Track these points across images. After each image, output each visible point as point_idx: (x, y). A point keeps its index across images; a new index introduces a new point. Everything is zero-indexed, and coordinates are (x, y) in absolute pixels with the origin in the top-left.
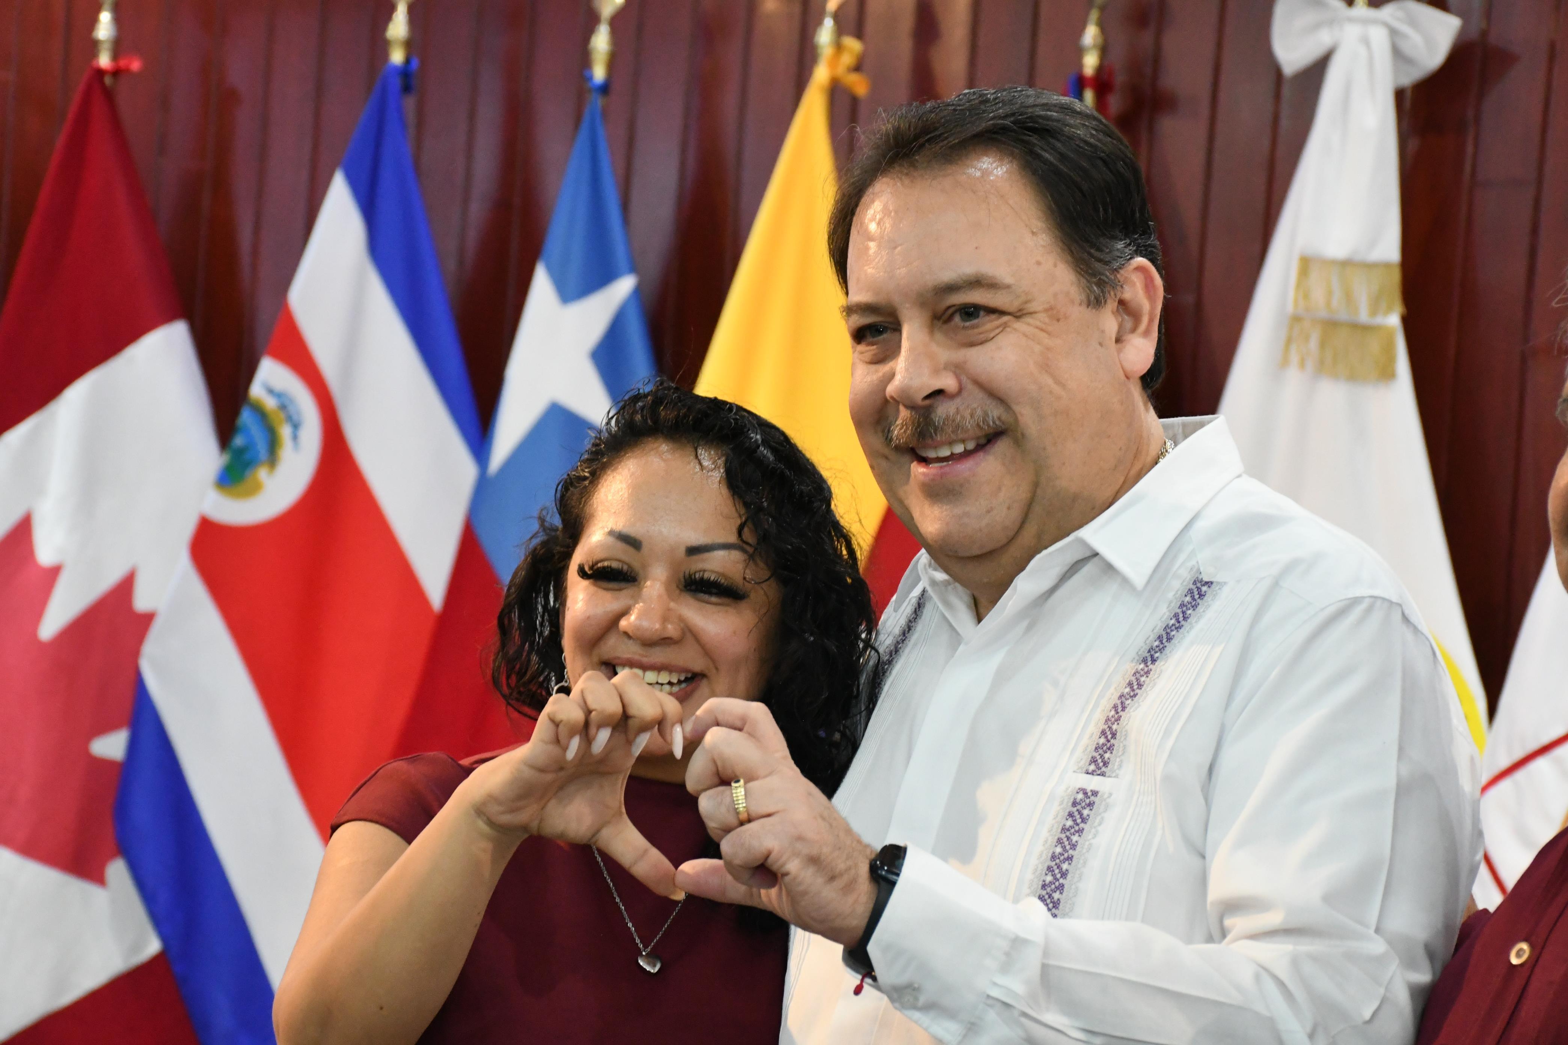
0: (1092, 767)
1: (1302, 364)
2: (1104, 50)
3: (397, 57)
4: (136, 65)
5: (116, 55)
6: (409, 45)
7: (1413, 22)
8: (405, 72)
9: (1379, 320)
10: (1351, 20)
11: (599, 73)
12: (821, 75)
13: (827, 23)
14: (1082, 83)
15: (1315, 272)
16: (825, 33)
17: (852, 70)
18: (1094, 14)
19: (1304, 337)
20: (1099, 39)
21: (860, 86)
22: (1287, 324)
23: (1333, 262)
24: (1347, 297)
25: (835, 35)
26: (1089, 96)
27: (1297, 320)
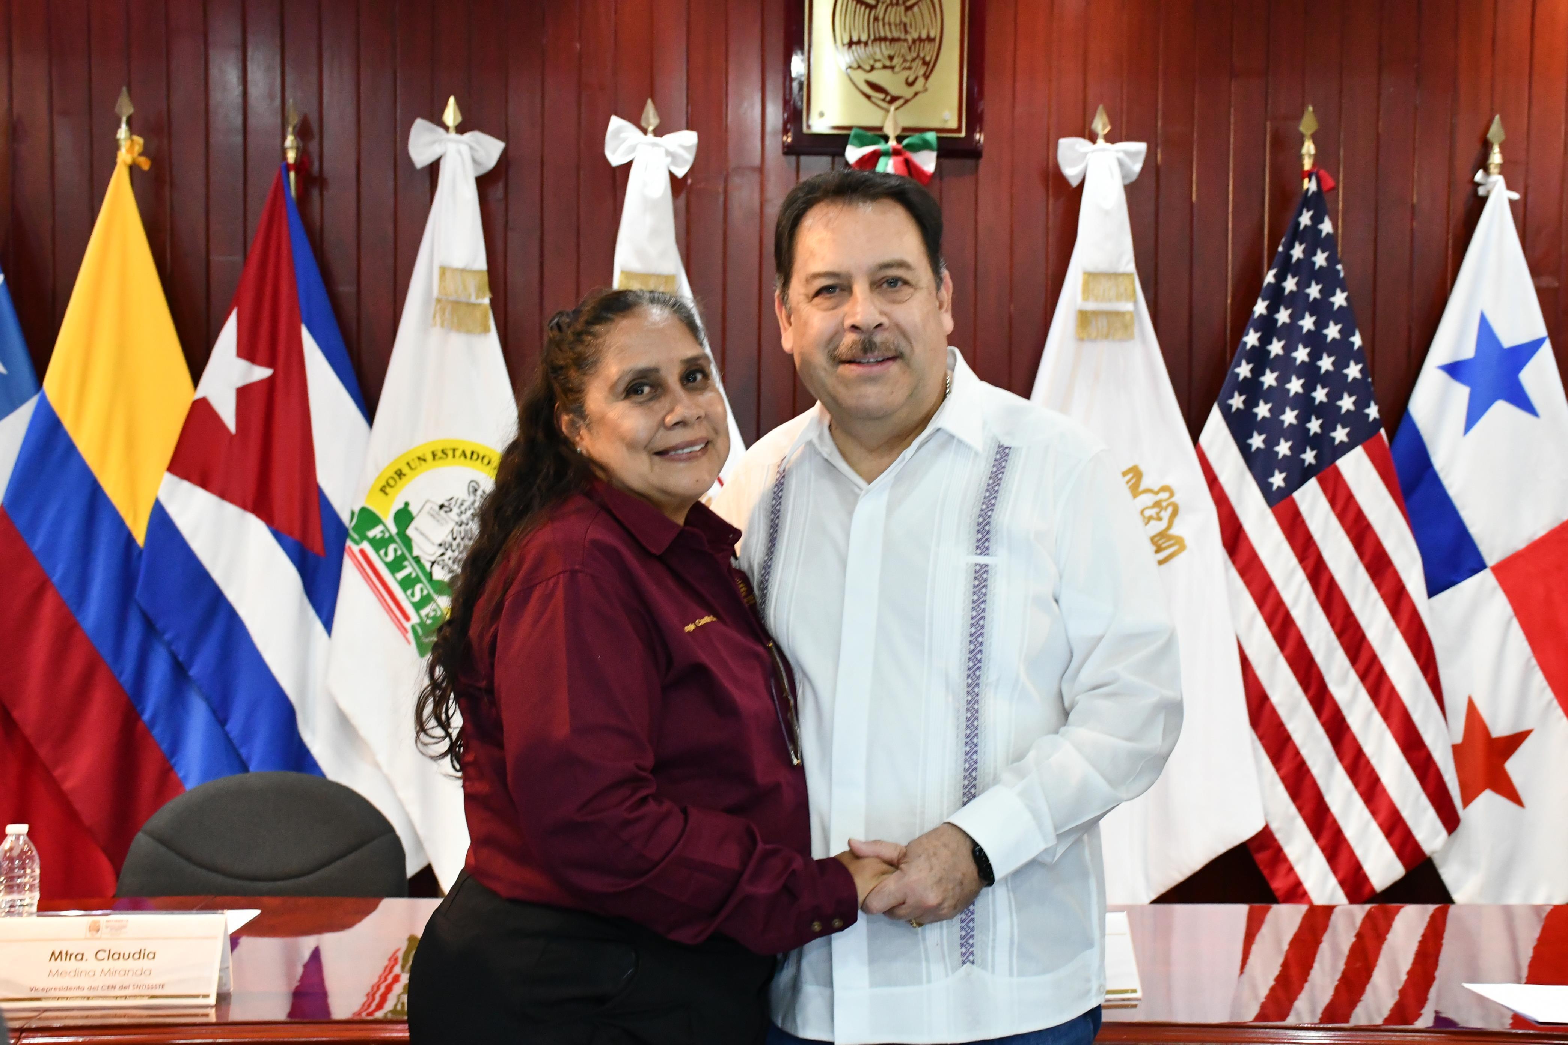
0: (979, 550)
1: (442, 325)
2: (298, 149)
7: (479, 143)
9: (480, 301)
10: (450, 140)
12: (124, 157)
13: (124, 127)
14: (288, 167)
15: (448, 274)
16: (123, 133)
17: (140, 154)
18: (290, 129)
19: (443, 310)
20: (295, 144)
21: (145, 164)
22: (433, 303)
23: (457, 270)
24: (465, 288)
25: (128, 133)
26: (292, 175)
27: (439, 301)
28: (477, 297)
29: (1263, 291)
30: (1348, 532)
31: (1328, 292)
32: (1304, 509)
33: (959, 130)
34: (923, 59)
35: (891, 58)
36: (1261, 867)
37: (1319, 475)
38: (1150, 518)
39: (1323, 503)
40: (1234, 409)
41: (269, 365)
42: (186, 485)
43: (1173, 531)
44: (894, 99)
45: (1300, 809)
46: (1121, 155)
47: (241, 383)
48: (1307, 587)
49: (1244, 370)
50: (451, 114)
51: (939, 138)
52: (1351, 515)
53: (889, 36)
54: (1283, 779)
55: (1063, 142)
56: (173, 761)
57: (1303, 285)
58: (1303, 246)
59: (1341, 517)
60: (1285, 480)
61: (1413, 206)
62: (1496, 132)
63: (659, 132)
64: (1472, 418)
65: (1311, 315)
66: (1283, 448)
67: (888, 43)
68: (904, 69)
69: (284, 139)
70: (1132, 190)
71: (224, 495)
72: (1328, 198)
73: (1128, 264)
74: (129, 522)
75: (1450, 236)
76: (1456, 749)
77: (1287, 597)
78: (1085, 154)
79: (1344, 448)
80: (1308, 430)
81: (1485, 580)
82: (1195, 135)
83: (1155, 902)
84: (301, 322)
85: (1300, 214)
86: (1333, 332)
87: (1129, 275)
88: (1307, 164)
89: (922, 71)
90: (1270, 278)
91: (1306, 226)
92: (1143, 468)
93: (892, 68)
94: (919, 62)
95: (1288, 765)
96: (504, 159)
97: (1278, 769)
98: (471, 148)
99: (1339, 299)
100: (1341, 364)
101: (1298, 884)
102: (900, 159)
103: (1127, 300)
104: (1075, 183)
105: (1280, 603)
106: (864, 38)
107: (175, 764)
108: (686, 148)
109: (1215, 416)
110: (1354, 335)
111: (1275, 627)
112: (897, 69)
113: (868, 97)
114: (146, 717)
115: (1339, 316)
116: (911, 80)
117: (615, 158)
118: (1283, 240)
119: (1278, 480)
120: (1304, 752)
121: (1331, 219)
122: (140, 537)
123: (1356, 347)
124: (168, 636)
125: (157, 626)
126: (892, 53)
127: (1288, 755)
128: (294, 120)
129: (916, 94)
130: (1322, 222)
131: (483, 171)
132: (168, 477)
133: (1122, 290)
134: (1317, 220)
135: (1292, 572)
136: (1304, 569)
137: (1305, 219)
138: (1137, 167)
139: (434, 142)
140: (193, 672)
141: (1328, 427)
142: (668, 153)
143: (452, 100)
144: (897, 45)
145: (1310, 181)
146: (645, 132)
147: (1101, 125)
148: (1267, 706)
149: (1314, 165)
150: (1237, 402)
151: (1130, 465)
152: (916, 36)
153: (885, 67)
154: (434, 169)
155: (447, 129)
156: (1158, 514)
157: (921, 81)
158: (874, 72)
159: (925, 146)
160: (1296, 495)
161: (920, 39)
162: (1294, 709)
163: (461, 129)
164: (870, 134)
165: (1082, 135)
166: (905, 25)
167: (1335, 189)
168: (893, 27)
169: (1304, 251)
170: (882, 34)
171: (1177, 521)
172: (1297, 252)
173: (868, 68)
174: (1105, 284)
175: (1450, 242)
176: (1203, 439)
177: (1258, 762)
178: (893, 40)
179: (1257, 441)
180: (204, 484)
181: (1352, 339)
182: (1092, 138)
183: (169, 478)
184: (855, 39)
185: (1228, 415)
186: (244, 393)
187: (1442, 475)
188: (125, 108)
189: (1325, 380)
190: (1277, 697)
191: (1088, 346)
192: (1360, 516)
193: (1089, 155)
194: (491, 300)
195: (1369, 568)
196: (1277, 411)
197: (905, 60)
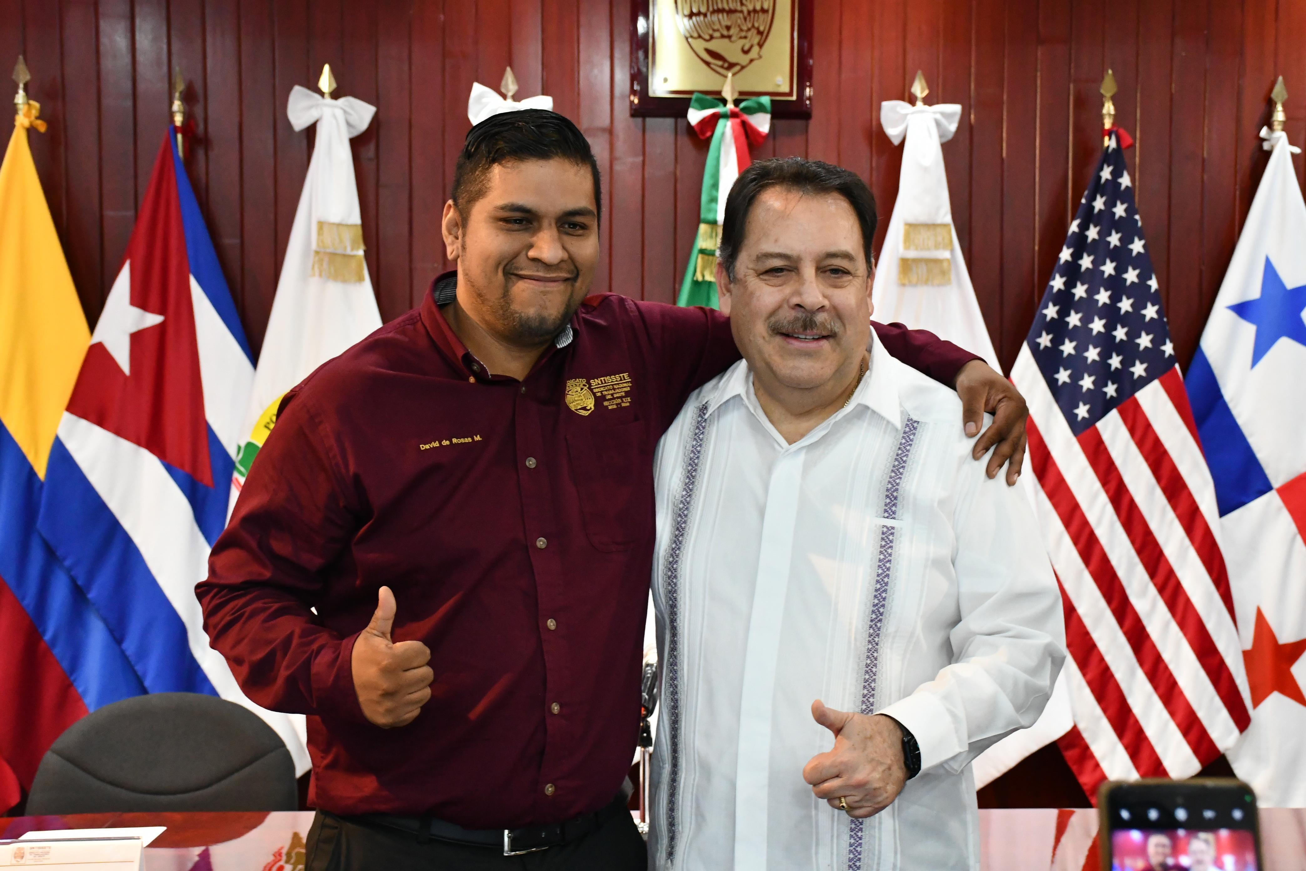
0: (886, 515)
1: (320, 275)
2: (184, 113)
7: (352, 107)
9: (354, 253)
10: (326, 105)
12: (22, 120)
13: (21, 92)
14: (176, 130)
15: (326, 229)
16: (20, 98)
17: (37, 118)
18: (177, 95)
19: (321, 261)
20: (182, 108)
21: (42, 127)
22: (312, 253)
23: (334, 224)
24: (341, 241)
25: (25, 99)
26: (179, 137)
27: (317, 253)
28: (352, 249)
29: (1068, 240)
30: (1147, 459)
31: (1126, 240)
32: (1106, 437)
33: (790, 94)
34: (758, 29)
35: (728, 28)
36: (1070, 764)
37: (1119, 407)
39: (1124, 432)
40: (1042, 347)
41: (160, 313)
42: (84, 423)
44: (731, 66)
45: (1105, 710)
46: (938, 116)
47: (134, 329)
48: (1110, 509)
49: (1051, 312)
50: (326, 81)
51: (773, 102)
52: (1149, 443)
53: (726, 7)
54: (1089, 683)
55: (886, 105)
56: (72, 678)
57: (1104, 233)
58: (1104, 199)
59: (1140, 445)
60: (1088, 411)
61: (1203, 160)
62: (1279, 91)
63: (517, 97)
64: (1259, 353)
65: (1112, 261)
66: (1087, 383)
67: (725, 15)
68: (741, 38)
69: (171, 104)
70: (948, 148)
71: (119, 432)
72: (1126, 154)
73: (945, 216)
74: (31, 458)
75: (1238, 187)
76: (1246, 654)
77: (1092, 518)
78: (906, 115)
79: (1143, 382)
80: (1110, 365)
81: (1272, 500)
82: (1005, 97)
84: (190, 272)
85: (1101, 169)
86: (1131, 276)
87: (945, 225)
88: (1108, 124)
89: (756, 39)
90: (1074, 227)
91: (1107, 180)
93: (729, 37)
94: (754, 32)
95: (1093, 670)
96: (376, 122)
97: (1084, 675)
98: (345, 112)
99: (1137, 246)
100: (1139, 306)
101: (1104, 779)
102: (737, 120)
103: (945, 248)
104: (896, 142)
105: (1085, 523)
106: (703, 10)
107: (75, 680)
109: (1025, 353)
110: (1150, 279)
111: (1081, 545)
112: (733, 38)
113: (708, 64)
114: (48, 637)
115: (1138, 262)
116: (746, 48)
117: (476, 117)
118: (1086, 193)
119: (1082, 411)
120: (1108, 659)
121: (1129, 174)
122: (41, 471)
123: (1153, 290)
124: (67, 563)
125: (58, 554)
126: (729, 23)
127: (1094, 660)
128: (180, 87)
129: (752, 61)
130: (1121, 176)
131: (355, 133)
132: (67, 415)
133: (940, 239)
134: (1116, 174)
135: (1095, 496)
136: (1107, 492)
137: (1106, 174)
138: (953, 127)
139: (310, 107)
140: (92, 595)
141: (1127, 363)
143: (327, 68)
144: (734, 16)
145: (1110, 139)
146: (504, 97)
147: (919, 89)
148: (1074, 617)
149: (1114, 124)
152: (751, 7)
153: (723, 36)
154: (311, 132)
155: (322, 94)
157: (756, 49)
158: (714, 41)
159: (761, 108)
160: (1099, 425)
162: (1099, 619)
163: (335, 95)
164: (709, 97)
165: (903, 99)
167: (1132, 146)
169: (1105, 203)
170: (720, 6)
172: (1099, 204)
173: (707, 37)
174: (924, 234)
175: (1238, 193)
176: (1014, 373)
178: (731, 12)
179: (1063, 376)
180: (101, 421)
181: (1149, 283)
182: (912, 101)
183: (67, 417)
184: (695, 10)
185: (1037, 352)
186: (137, 338)
187: (1231, 406)
188: (22, 75)
189: (1125, 319)
190: (1083, 609)
191: (909, 291)
192: (1157, 443)
193: (909, 117)
194: (365, 251)
195: (1165, 491)
196: (1081, 349)
197: (741, 30)
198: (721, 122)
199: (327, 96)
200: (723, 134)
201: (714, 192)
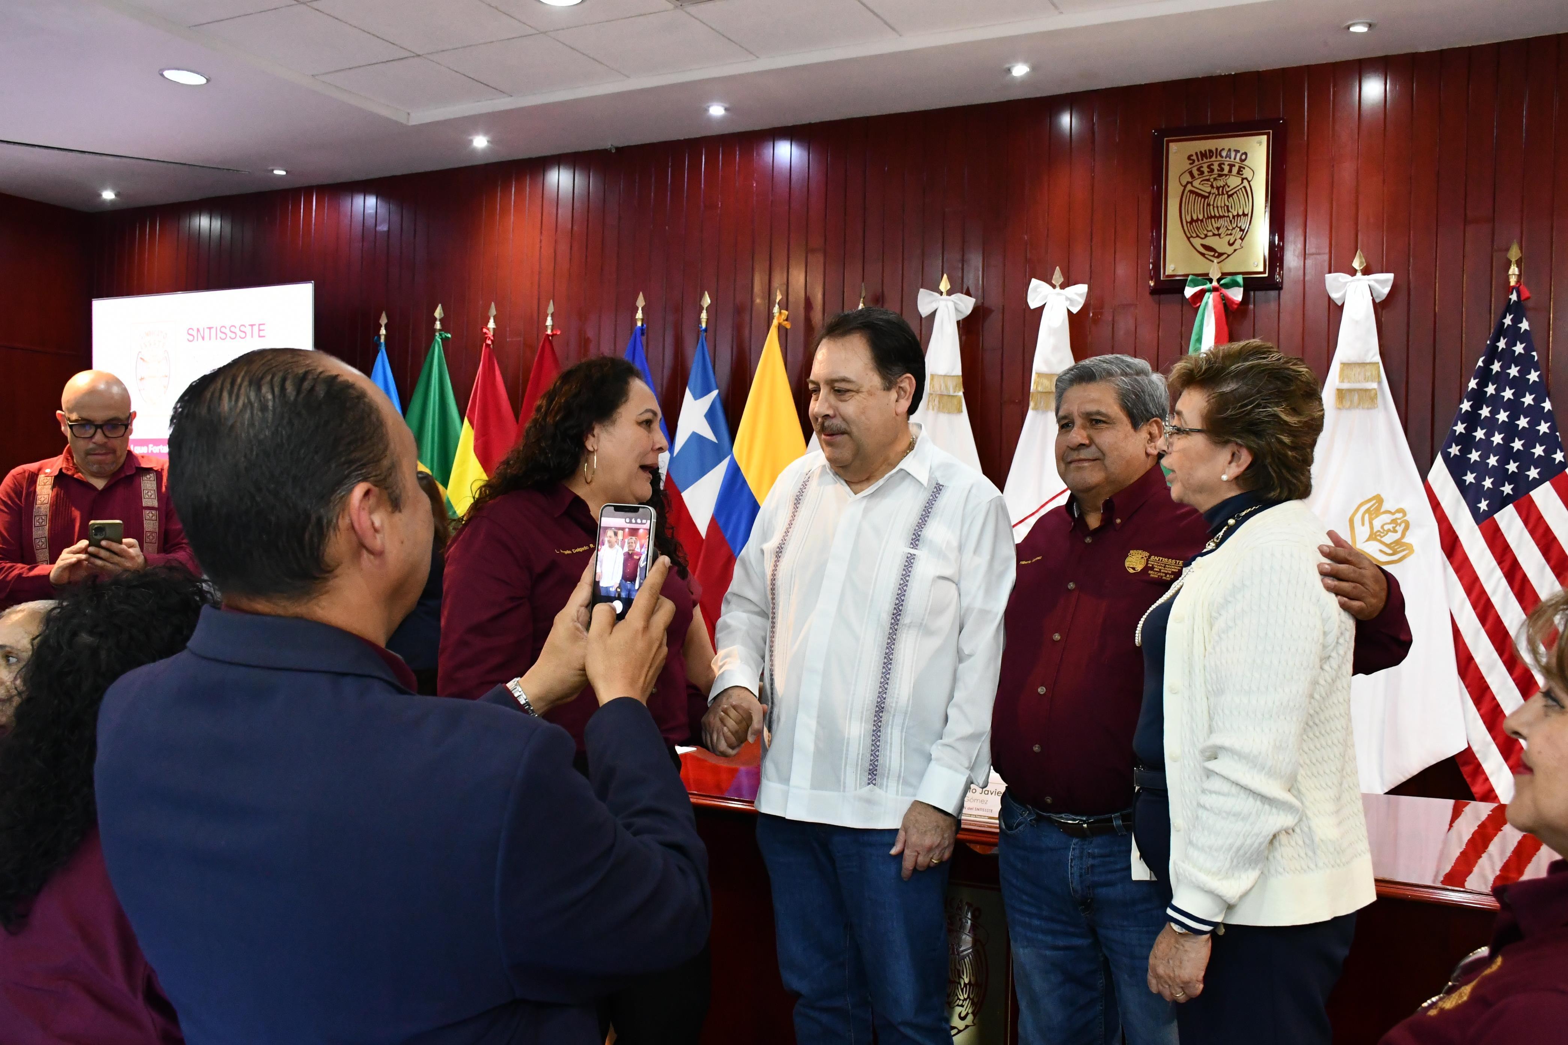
0: (912, 546)
1: (933, 409)
3: (639, 324)
4: (559, 333)
5: (552, 331)
6: (643, 320)
7: (961, 301)
8: (642, 329)
9: (956, 394)
10: (942, 300)
11: (704, 325)
12: (775, 322)
13: (777, 306)
15: (935, 380)
16: (776, 309)
17: (784, 320)
19: (934, 400)
21: (787, 325)
23: (941, 376)
24: (951, 388)
25: (779, 310)
28: (957, 391)
29: (1476, 372)
30: (1538, 545)
31: (1524, 372)
32: (1502, 526)
33: (1262, 272)
34: (1240, 228)
35: (1218, 229)
36: (1465, 777)
37: (1515, 503)
38: (1389, 531)
39: (1519, 522)
40: (1452, 455)
43: (1405, 540)
44: (1220, 255)
45: (1494, 738)
48: (1504, 582)
49: (1460, 428)
50: (944, 285)
51: (1243, 278)
52: (1540, 531)
53: (1217, 215)
54: (1482, 716)
55: (1330, 276)
57: (1506, 367)
58: (1506, 340)
59: (1532, 533)
60: (1487, 505)
63: (1063, 286)
65: (1511, 389)
66: (1488, 483)
67: (1216, 219)
68: (1227, 235)
70: (1380, 307)
72: (1525, 305)
73: (1374, 356)
77: (1488, 588)
78: (1347, 282)
79: (1536, 483)
80: (1507, 470)
83: (1386, 793)
85: (1505, 317)
86: (1528, 400)
87: (1375, 363)
88: (1513, 281)
89: (1239, 236)
90: (1480, 363)
91: (1509, 325)
92: (1383, 496)
93: (1219, 235)
94: (1237, 230)
95: (1487, 708)
96: (978, 309)
97: (1479, 710)
98: (956, 304)
99: (1533, 376)
100: (1534, 423)
101: (1492, 790)
102: (1218, 293)
103: (1373, 380)
104: (1340, 304)
105: (1483, 592)
106: (1201, 217)
108: (1080, 295)
109: (1439, 460)
110: (1545, 402)
111: (1478, 610)
112: (1222, 236)
113: (1203, 255)
115: (1533, 388)
116: (1231, 242)
117: (1033, 303)
118: (1491, 336)
119: (1483, 505)
120: (1499, 698)
121: (1527, 320)
123: (1546, 410)
126: (1219, 226)
127: (1487, 698)
129: (1235, 250)
130: (1521, 322)
131: (961, 318)
133: (1368, 374)
135: (1493, 571)
136: (1502, 569)
137: (1508, 321)
138: (1385, 291)
139: (932, 302)
141: (1523, 468)
142: (1067, 299)
143: (945, 277)
144: (1222, 220)
145: (1513, 293)
146: (1054, 287)
147: (1358, 263)
148: (1472, 665)
149: (1518, 282)
150: (1454, 450)
151: (1374, 494)
152: (1235, 214)
153: (1214, 235)
154: (932, 317)
155: (941, 293)
156: (1394, 528)
157: (1239, 242)
158: (1208, 238)
159: (1235, 284)
160: (1496, 516)
161: (1238, 215)
162: (1492, 667)
163: (949, 293)
164: (1200, 278)
166: (1228, 207)
167: (1530, 299)
168: (1220, 208)
169: (1506, 344)
170: (1214, 214)
171: (1408, 533)
172: (1502, 344)
173: (1203, 236)
174: (1357, 370)
176: (1430, 477)
177: (1463, 702)
178: (1219, 217)
179: (1470, 478)
181: (1543, 405)
182: (1353, 272)
184: (1195, 218)
185: (1447, 458)
188: (778, 296)
189: (1521, 434)
190: (1478, 659)
191: (1345, 414)
192: (1548, 530)
193: (1348, 284)
194: (964, 393)
195: (1553, 569)
196: (1484, 457)
197: (1228, 229)
198: (1207, 294)
199: (944, 294)
200: (1207, 303)
201: (1198, 345)
